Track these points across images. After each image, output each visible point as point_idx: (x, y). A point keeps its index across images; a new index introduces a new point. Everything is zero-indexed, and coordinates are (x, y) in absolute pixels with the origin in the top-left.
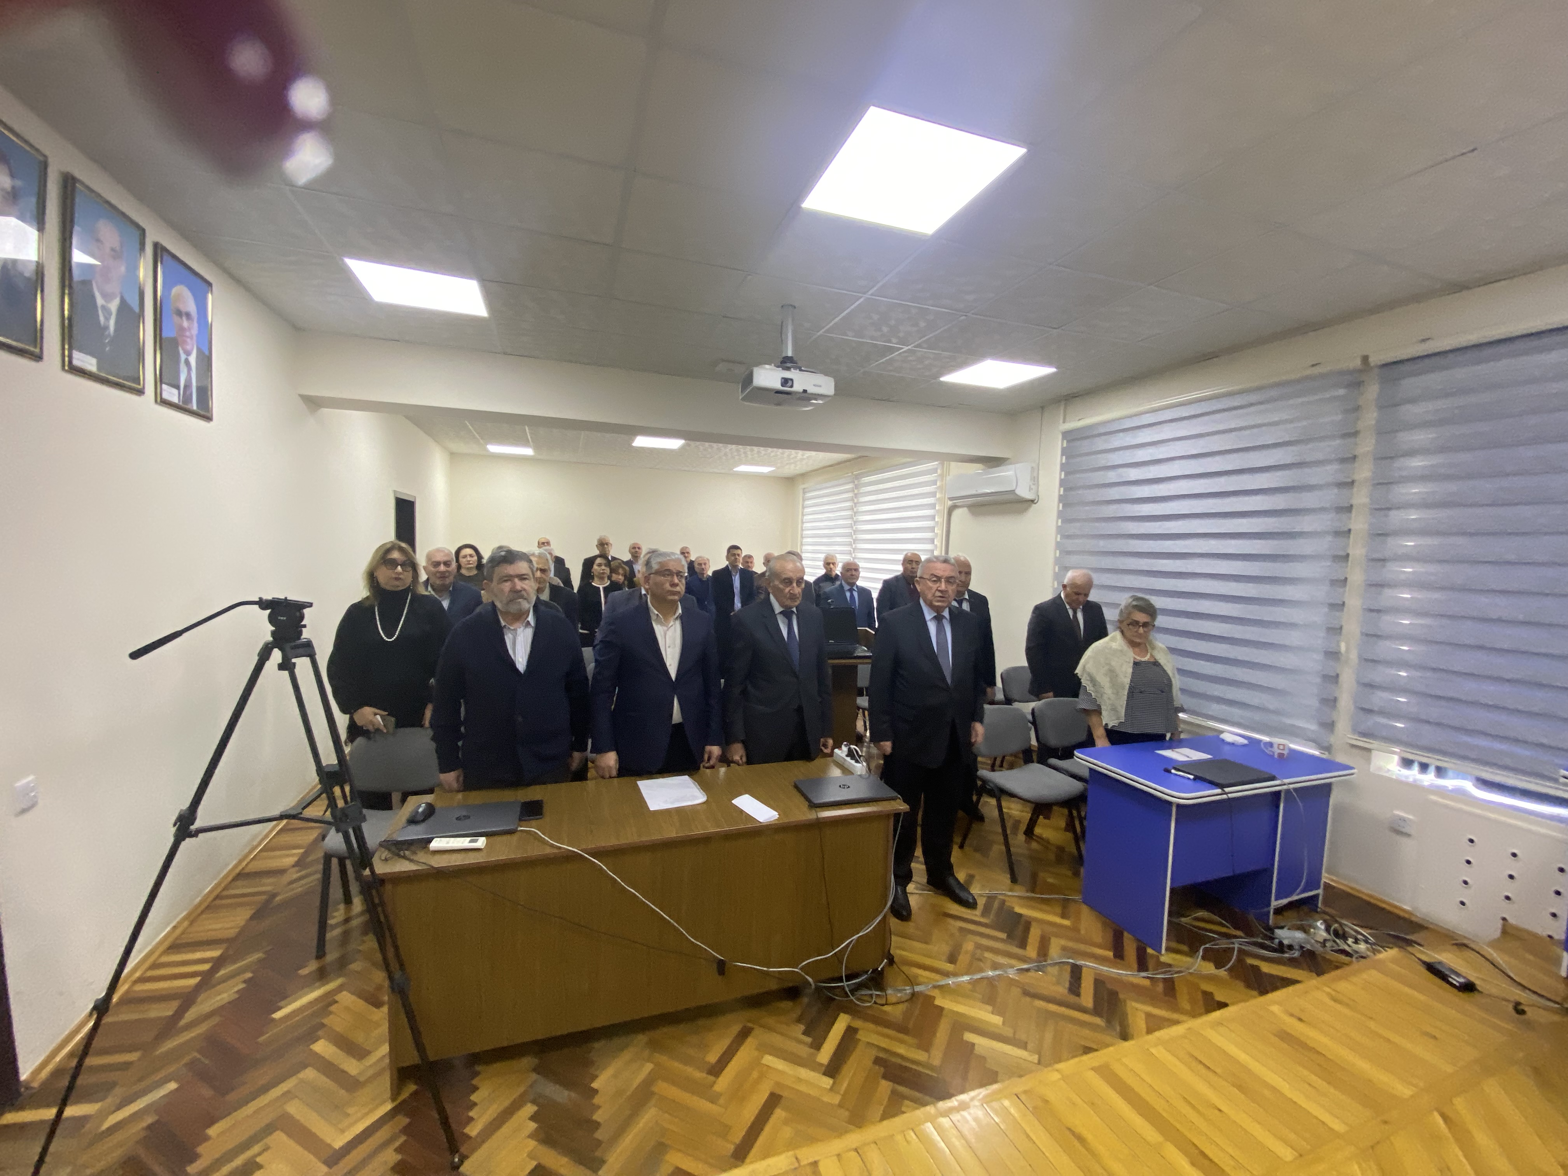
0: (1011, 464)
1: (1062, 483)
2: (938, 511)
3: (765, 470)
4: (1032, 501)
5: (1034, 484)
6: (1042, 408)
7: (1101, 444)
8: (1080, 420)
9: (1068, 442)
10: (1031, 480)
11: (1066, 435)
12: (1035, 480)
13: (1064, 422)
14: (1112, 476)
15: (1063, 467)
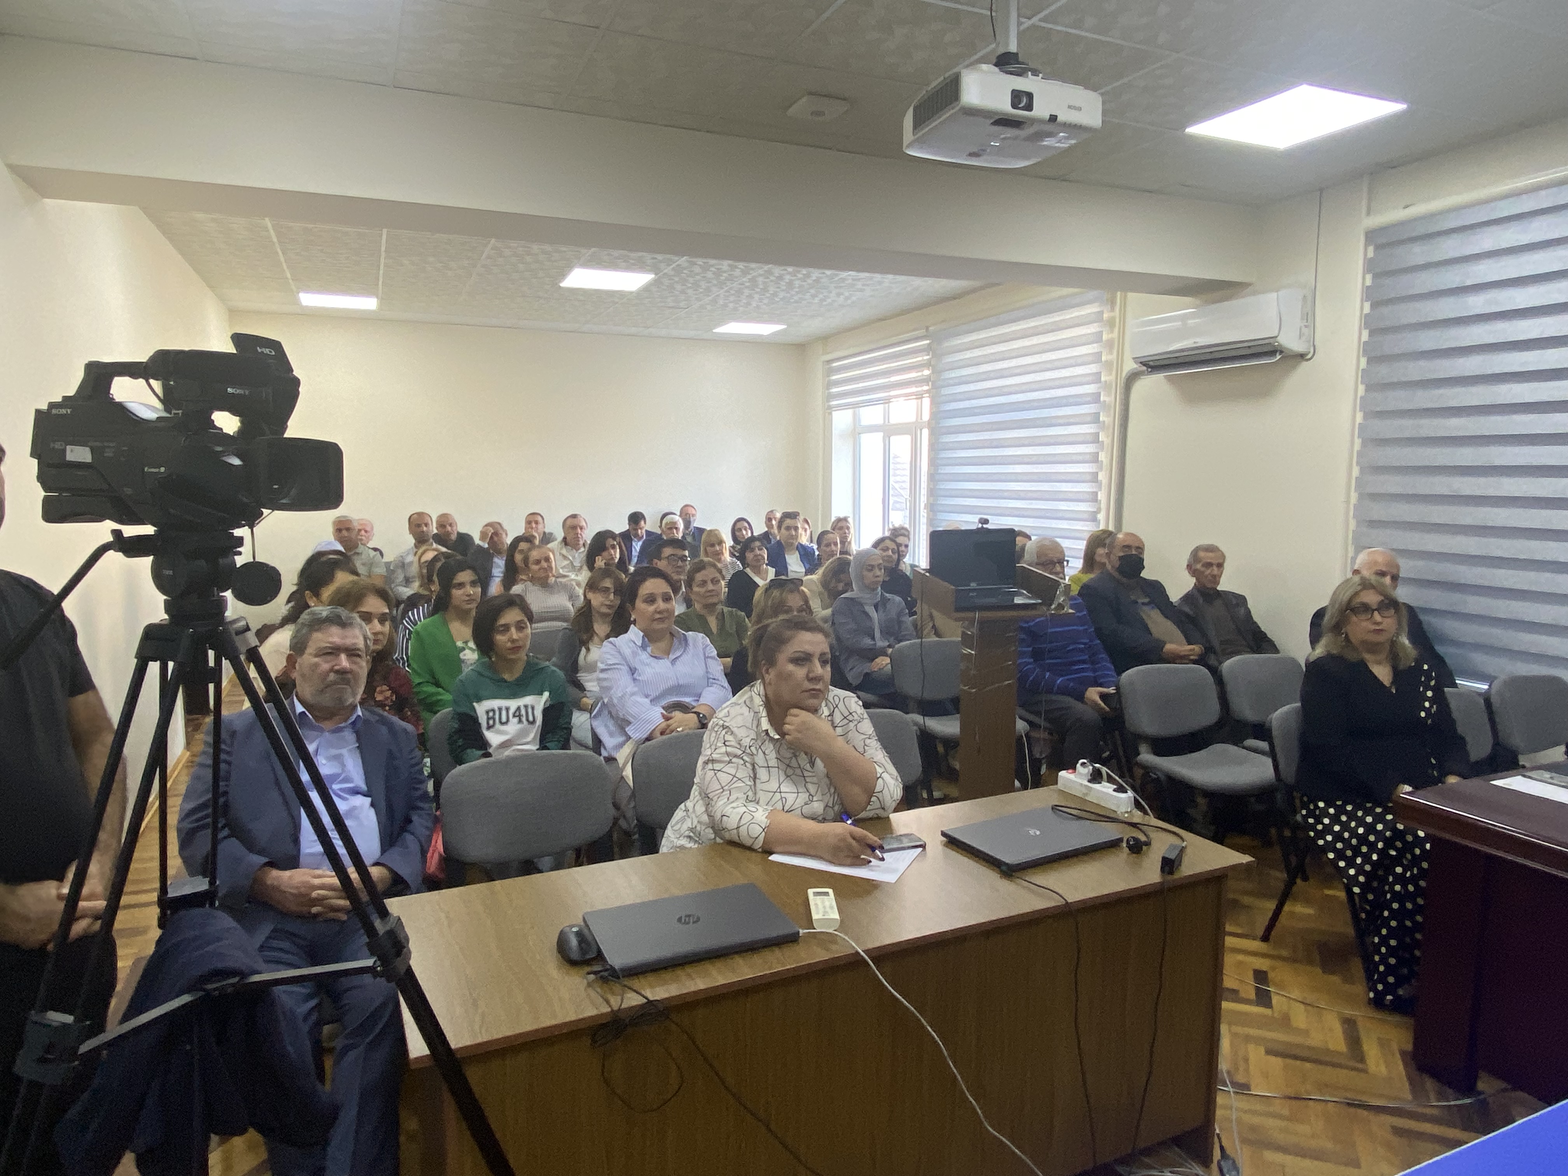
0: (1255, 293)
1: (1367, 321)
2: (1107, 386)
3: (766, 329)
4: (1302, 356)
5: (1306, 326)
6: (1321, 190)
7: (1451, 247)
8: (1406, 207)
9: (1378, 248)
10: (1302, 319)
11: (1371, 236)
12: (1309, 317)
13: (1368, 213)
14: (1477, 303)
15: (1368, 293)
